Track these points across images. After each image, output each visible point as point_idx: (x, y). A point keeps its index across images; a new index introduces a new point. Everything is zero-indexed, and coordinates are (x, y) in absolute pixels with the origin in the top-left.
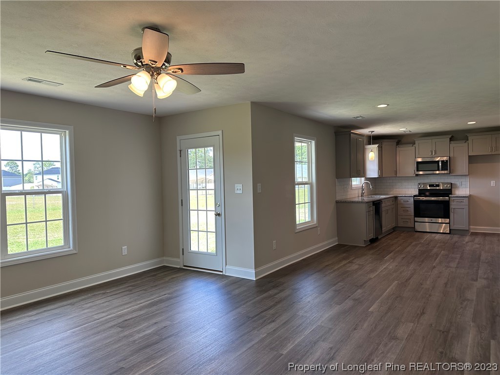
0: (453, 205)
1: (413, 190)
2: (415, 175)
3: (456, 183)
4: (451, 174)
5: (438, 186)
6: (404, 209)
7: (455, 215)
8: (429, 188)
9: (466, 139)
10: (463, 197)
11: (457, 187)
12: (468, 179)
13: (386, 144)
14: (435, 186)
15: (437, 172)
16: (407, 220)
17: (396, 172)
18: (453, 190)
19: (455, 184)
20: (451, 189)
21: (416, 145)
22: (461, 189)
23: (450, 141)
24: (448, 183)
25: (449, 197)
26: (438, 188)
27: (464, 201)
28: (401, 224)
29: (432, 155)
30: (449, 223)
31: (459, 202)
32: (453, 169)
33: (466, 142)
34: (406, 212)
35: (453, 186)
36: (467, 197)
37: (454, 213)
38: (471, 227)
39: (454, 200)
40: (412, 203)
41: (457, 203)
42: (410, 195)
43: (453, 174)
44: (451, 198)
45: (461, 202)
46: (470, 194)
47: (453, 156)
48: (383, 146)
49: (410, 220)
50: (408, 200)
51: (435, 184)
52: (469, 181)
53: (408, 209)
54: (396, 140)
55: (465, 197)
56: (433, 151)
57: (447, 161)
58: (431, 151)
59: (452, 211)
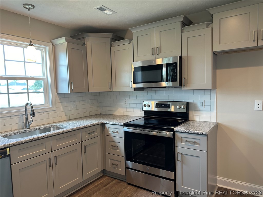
0: (181, 148)
2: (132, 90)
3: (195, 102)
4: (183, 88)
6: (113, 144)
7: (184, 166)
10: (198, 134)
11: (196, 109)
14: (163, 107)
16: (117, 163)
17: (111, 85)
18: (191, 113)
20: (187, 112)
21: (134, 41)
22: (203, 113)
23: (182, 27)
24: (181, 103)
25: (174, 132)
27: (200, 142)
28: (110, 168)
29: (155, 55)
30: (175, 180)
31: (191, 144)
32: (186, 78)
33: (209, 26)
34: (115, 149)
35: (190, 107)
36: (204, 135)
37: (182, 162)
38: (219, 178)
39: (183, 138)
40: (122, 135)
41: (186, 145)
42: (119, 123)
43: (186, 87)
44: (176, 134)
45: (194, 144)
46: (218, 122)
47: (187, 55)
48: (88, 44)
49: (120, 162)
50: (117, 130)
51: (163, 104)
52: (216, 99)
53: (118, 144)
54: (110, 35)
55: (201, 134)
56: (156, 48)
57: (176, 63)
58: (154, 49)
59: (180, 159)
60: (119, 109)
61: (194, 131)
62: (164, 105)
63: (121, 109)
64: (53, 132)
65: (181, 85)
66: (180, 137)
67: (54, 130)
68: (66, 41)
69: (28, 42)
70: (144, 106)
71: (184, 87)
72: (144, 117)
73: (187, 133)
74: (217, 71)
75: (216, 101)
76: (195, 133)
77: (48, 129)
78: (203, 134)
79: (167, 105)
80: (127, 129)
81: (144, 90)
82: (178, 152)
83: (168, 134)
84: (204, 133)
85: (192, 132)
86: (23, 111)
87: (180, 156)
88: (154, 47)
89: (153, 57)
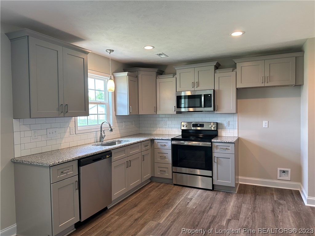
0: (216, 153)
1: (177, 130)
2: (175, 113)
3: (222, 122)
4: (215, 112)
5: (202, 125)
6: (161, 155)
7: (219, 166)
8: (192, 128)
9: (234, 67)
10: (229, 143)
11: (223, 127)
12: (236, 118)
13: (142, 73)
15: (200, 109)
16: (165, 169)
17: (156, 110)
18: (219, 131)
19: (222, 124)
20: (217, 131)
21: (177, 76)
22: (228, 131)
23: (215, 70)
25: (212, 142)
26: (202, 128)
27: (230, 148)
28: (158, 174)
29: (194, 88)
30: (212, 177)
31: (224, 150)
32: (218, 105)
33: (234, 70)
34: (163, 159)
35: (219, 126)
36: (233, 143)
37: (217, 163)
38: (240, 177)
39: (218, 146)
40: (170, 148)
41: (221, 151)
42: (168, 138)
43: (218, 111)
44: (214, 143)
45: (226, 150)
46: (239, 137)
47: (218, 89)
48: (140, 76)
49: (167, 169)
50: (165, 144)
51: (199, 124)
52: (237, 120)
53: (165, 155)
54: (156, 70)
55: (230, 143)
56: (195, 82)
57: (211, 95)
58: (193, 83)
59: (216, 161)
60: (158, 129)
63: (161, 129)
64: (117, 145)
65: (214, 110)
66: (216, 146)
67: (118, 144)
68: (128, 75)
69: (108, 77)
70: (182, 126)
72: (182, 135)
73: (221, 142)
74: (238, 100)
75: (237, 122)
76: (227, 142)
77: (114, 143)
80: (174, 142)
81: (181, 114)
82: (215, 156)
83: (208, 144)
84: (233, 142)
86: (99, 128)
87: (216, 159)
88: (193, 81)
89: (193, 89)
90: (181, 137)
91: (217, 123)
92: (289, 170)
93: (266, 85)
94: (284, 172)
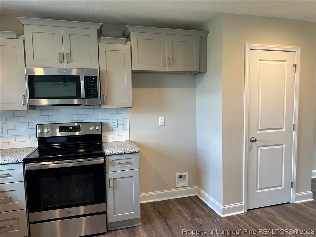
1: (27, 139)
2: (26, 108)
3: (108, 121)
7: (116, 191)
8: (59, 134)
10: (132, 153)
14: (71, 130)
15: (76, 101)
18: (104, 134)
19: (107, 125)
20: (101, 134)
22: (116, 133)
23: (98, 37)
24: (95, 124)
25: (105, 156)
26: (77, 133)
27: (133, 161)
29: (63, 63)
30: (106, 213)
31: (124, 165)
32: (106, 95)
37: (114, 188)
39: (114, 161)
41: (119, 167)
42: (14, 161)
44: (107, 158)
45: (127, 165)
46: (130, 140)
47: (105, 69)
49: (16, 220)
50: (8, 172)
52: (128, 118)
53: (10, 194)
55: (134, 153)
56: (65, 53)
57: (95, 77)
58: (61, 55)
59: (112, 185)
61: (127, 151)
62: (71, 128)
65: (101, 103)
66: (112, 161)
71: (104, 105)
73: (120, 154)
75: (128, 120)
76: (129, 152)
78: (137, 152)
79: (77, 128)
82: (110, 178)
85: (125, 152)
87: (112, 181)
88: (61, 52)
89: (61, 66)
90: (36, 155)
91: (101, 122)
92: (187, 174)
93: (170, 69)
94: (181, 177)
